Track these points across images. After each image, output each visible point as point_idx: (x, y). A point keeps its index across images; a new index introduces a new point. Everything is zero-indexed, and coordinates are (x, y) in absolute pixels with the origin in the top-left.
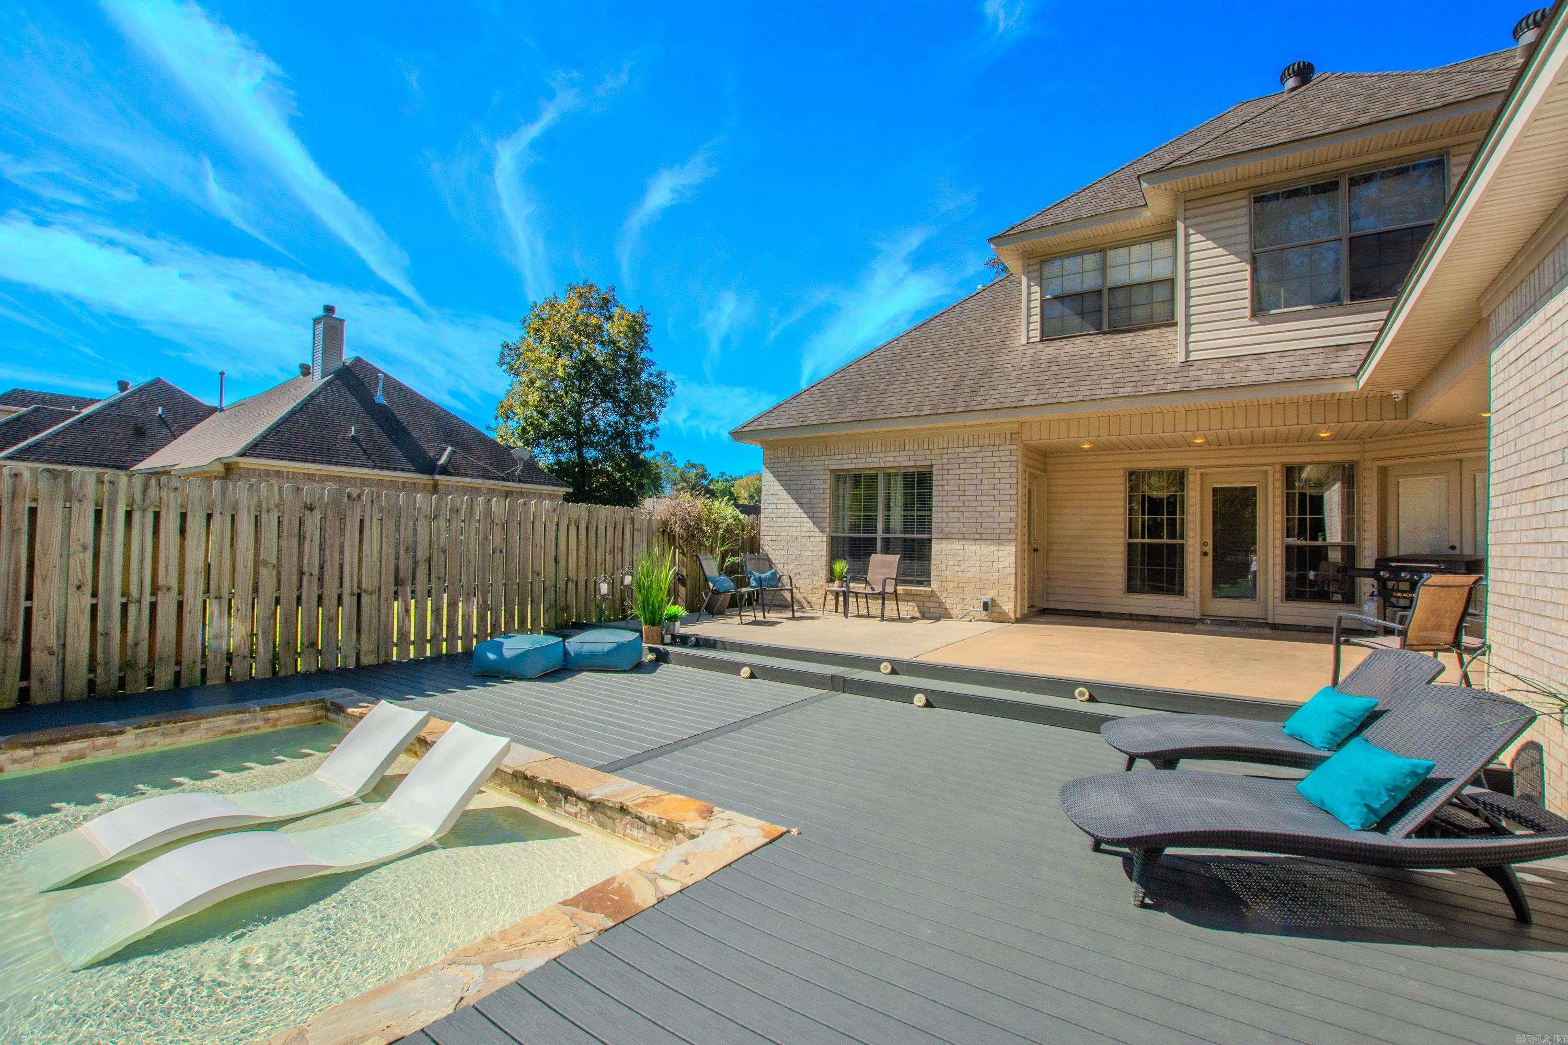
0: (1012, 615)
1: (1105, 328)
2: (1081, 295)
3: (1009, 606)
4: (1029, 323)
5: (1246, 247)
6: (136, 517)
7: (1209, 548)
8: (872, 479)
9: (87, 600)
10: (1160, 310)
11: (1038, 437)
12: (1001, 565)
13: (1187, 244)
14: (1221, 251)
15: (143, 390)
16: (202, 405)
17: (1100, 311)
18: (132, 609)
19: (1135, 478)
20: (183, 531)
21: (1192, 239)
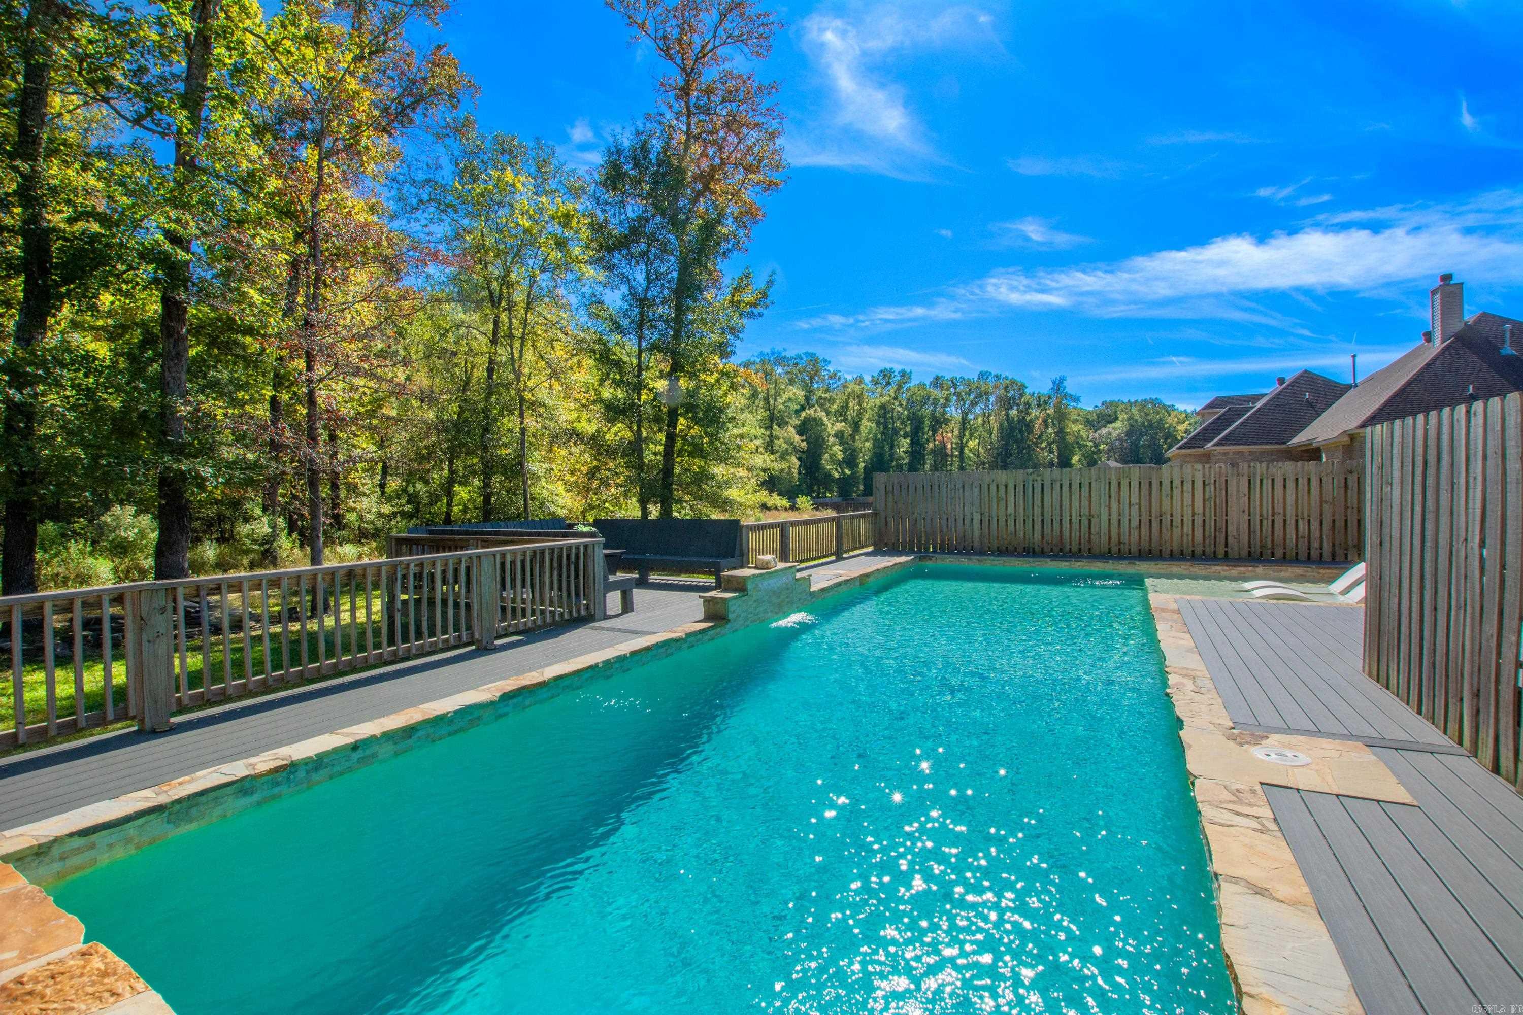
6: (1264, 481)
9: (1246, 517)
15: (1296, 382)
16: (1340, 385)
18: (1264, 522)
20: (1285, 487)
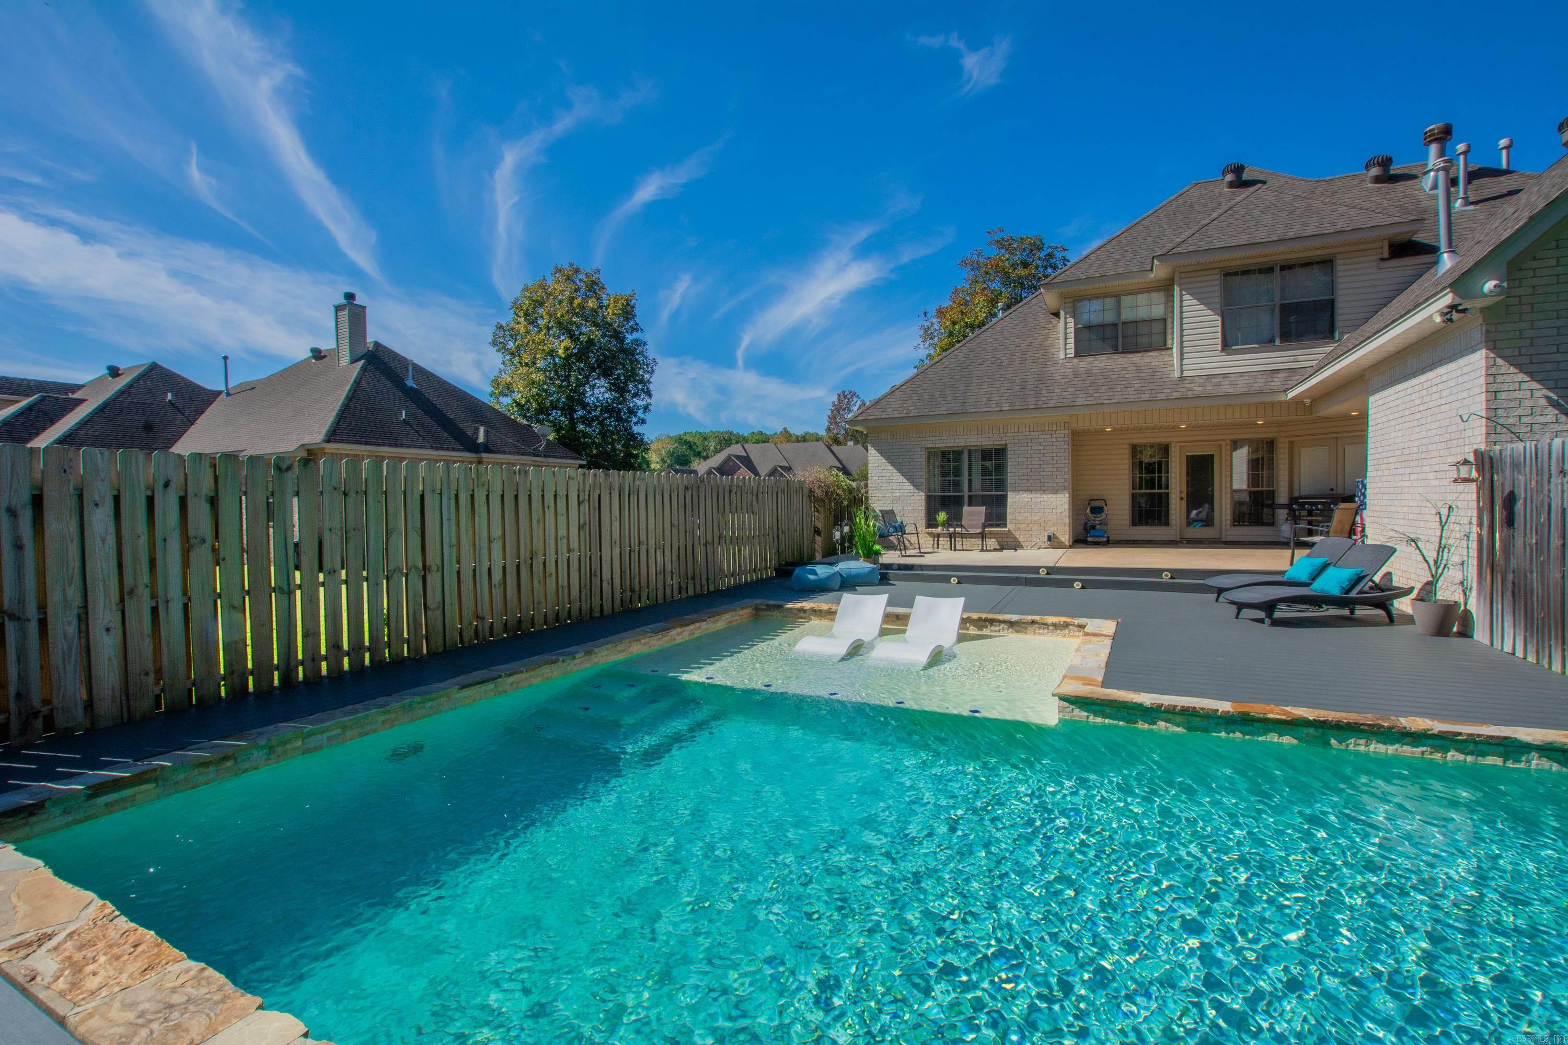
0: (1067, 544)
1: (1120, 349)
2: (1102, 326)
3: (1065, 538)
4: (1066, 344)
5: (1218, 306)
7: (1184, 495)
8: (958, 453)
10: (1156, 339)
11: (1082, 425)
12: (1059, 510)
13: (1181, 301)
14: (1202, 307)
16: (204, 389)
17: (1117, 337)
19: (1135, 450)
21: (1185, 297)
